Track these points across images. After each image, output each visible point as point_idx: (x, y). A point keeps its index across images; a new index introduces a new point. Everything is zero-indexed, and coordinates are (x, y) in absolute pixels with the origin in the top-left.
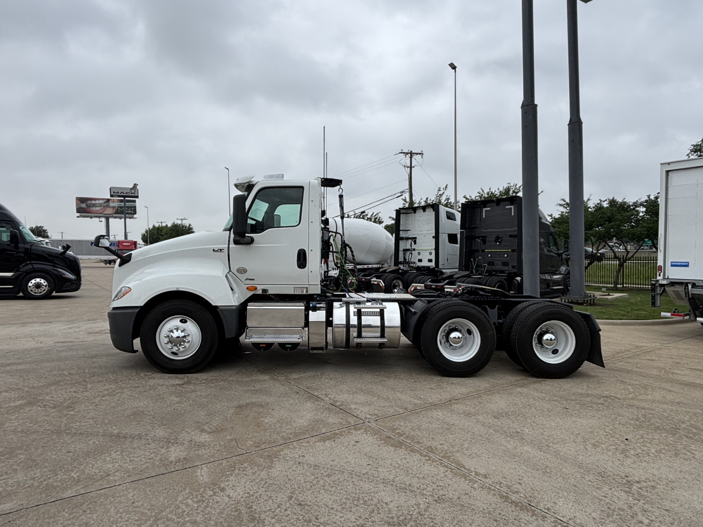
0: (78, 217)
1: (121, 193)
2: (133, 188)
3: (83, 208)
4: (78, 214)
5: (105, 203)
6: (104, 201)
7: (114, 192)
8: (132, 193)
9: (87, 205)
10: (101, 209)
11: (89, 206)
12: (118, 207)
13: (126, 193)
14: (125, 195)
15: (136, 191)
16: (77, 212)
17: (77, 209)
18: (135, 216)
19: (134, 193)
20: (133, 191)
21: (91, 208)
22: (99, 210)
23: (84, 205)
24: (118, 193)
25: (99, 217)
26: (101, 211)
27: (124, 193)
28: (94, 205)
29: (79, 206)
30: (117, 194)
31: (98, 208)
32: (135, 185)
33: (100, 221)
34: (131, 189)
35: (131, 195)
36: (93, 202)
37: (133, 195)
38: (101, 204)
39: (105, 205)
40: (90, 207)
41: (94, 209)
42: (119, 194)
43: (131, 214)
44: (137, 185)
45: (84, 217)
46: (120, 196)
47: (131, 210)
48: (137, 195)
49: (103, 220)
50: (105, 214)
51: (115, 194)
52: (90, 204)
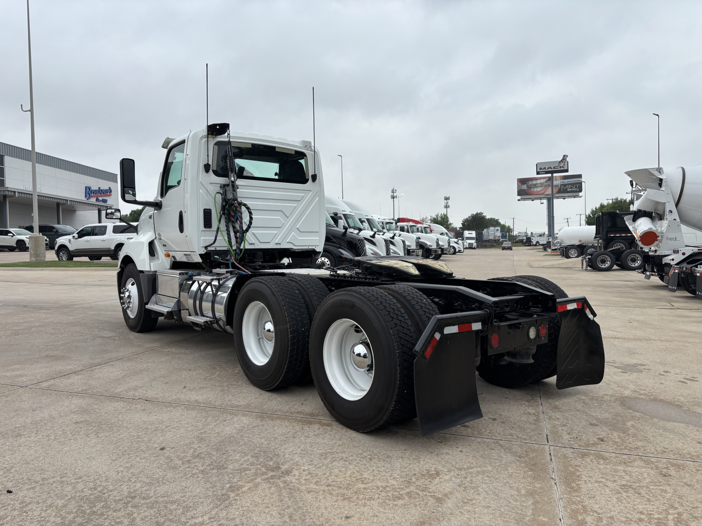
0: (519, 200)
1: (548, 168)
2: (562, 161)
3: (524, 190)
4: (519, 197)
5: (546, 182)
6: (546, 180)
7: (540, 169)
8: (560, 167)
9: (528, 187)
10: (542, 189)
11: (529, 187)
12: (561, 185)
13: (554, 168)
14: (553, 170)
15: (566, 164)
16: (518, 195)
17: (518, 192)
18: (580, 194)
19: (563, 167)
20: (562, 165)
21: (532, 190)
22: (540, 191)
23: (524, 187)
24: (545, 168)
25: (541, 199)
26: (542, 192)
27: (551, 168)
28: (535, 186)
29: (520, 188)
30: (544, 170)
31: (539, 189)
32: (565, 157)
33: (541, 203)
34: (560, 162)
35: (559, 169)
36: (535, 182)
37: (562, 169)
38: (542, 184)
39: (547, 184)
40: (531, 188)
41: (535, 190)
42: (546, 170)
43: (576, 192)
44: (567, 156)
45: (524, 199)
46: (547, 173)
47: (576, 187)
48: (566, 168)
49: (545, 201)
50: (547, 195)
51: (542, 170)
52: (531, 185)
